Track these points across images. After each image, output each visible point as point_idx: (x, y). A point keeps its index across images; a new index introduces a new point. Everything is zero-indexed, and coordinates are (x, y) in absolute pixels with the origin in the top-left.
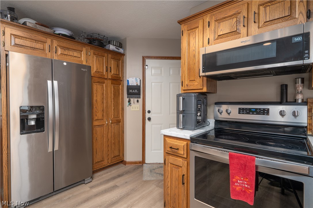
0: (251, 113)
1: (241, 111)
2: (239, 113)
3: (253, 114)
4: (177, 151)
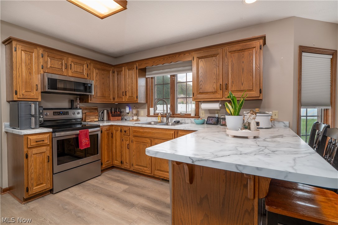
0: (60, 114)
1: (54, 114)
2: (54, 115)
3: (61, 115)
4: (42, 142)
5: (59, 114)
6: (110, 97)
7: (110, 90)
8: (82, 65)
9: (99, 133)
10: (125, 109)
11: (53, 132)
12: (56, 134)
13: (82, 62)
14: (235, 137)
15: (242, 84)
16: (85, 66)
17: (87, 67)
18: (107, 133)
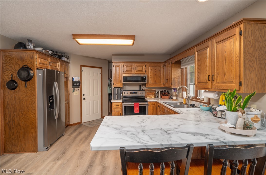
2: (130, 93)
4: (118, 106)
5: (133, 93)
6: (160, 83)
7: (160, 79)
8: (142, 66)
9: (147, 106)
10: (172, 90)
11: (123, 102)
12: (124, 103)
13: (142, 65)
14: (232, 134)
15: (225, 76)
16: (144, 67)
17: (145, 67)
18: (153, 106)
